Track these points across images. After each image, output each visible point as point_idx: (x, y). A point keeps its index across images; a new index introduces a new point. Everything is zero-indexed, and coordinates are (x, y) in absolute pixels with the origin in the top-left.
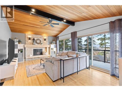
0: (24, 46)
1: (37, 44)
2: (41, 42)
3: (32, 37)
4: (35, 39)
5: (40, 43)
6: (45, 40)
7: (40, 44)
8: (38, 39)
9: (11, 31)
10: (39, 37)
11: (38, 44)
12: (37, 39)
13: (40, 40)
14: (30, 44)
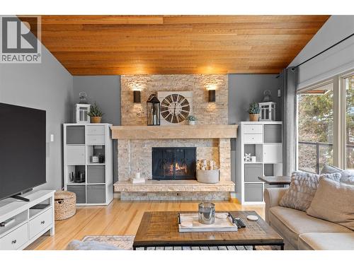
0: (111, 131)
1: (168, 120)
2: (187, 108)
3: (145, 90)
4: (161, 96)
5: (185, 117)
6: (211, 96)
7: (181, 120)
8: (175, 97)
9: (68, 69)
10: (180, 85)
11: (175, 121)
12: (168, 98)
13: (186, 102)
14: (140, 124)
